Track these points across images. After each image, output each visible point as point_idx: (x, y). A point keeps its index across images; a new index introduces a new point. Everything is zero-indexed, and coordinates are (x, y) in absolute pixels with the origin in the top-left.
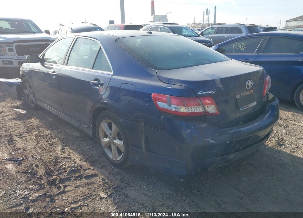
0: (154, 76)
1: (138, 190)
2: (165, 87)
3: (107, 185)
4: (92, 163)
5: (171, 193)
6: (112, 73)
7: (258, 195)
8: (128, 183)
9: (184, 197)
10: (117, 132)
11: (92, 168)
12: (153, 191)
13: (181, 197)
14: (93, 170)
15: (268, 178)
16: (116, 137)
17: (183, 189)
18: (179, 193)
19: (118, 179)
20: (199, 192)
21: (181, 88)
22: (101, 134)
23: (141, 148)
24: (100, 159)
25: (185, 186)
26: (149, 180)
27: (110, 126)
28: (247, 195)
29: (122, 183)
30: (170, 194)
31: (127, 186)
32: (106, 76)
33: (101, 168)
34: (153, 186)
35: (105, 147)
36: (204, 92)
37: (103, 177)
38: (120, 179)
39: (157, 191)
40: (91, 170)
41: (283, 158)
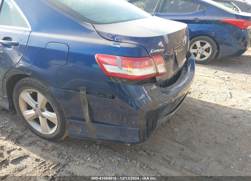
0: (93, 31)
1: (83, 164)
2: (112, 46)
3: (45, 165)
4: (16, 140)
5: (119, 159)
6: (30, 29)
7: (194, 143)
8: (68, 158)
9: (134, 162)
10: (45, 103)
11: (18, 147)
12: (99, 161)
13: (131, 161)
14: (20, 149)
15: (194, 125)
16: (45, 109)
17: (128, 151)
18: (127, 158)
19: (55, 155)
20: (145, 152)
21: (132, 47)
22: (22, 106)
23: (84, 120)
24: (25, 134)
25: (129, 148)
26: (91, 149)
27: (34, 96)
28: (186, 145)
29: (62, 158)
30: (118, 161)
31: (69, 162)
32: (21, 33)
33: (30, 144)
34: (98, 155)
35: (30, 121)
36: (155, 50)
37: (36, 157)
38: (58, 154)
39: (103, 160)
40: (17, 150)
41: (196, 104)
